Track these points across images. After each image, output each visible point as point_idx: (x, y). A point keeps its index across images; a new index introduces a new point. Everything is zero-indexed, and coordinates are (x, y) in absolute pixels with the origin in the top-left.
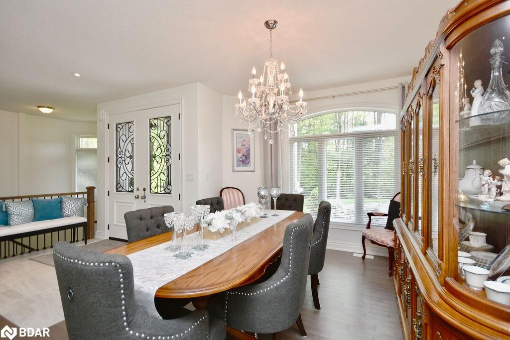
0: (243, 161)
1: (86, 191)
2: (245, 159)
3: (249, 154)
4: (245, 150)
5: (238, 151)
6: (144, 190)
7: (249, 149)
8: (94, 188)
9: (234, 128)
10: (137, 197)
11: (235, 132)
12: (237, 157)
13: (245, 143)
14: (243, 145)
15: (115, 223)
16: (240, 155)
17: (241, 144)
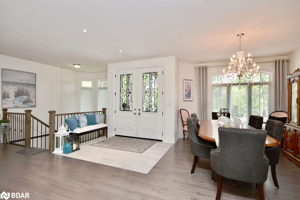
0: (188, 96)
1: (102, 110)
2: (189, 95)
3: (190, 92)
4: (189, 90)
5: (186, 91)
6: (139, 110)
7: (191, 90)
8: (106, 109)
9: (185, 79)
10: (135, 114)
11: (185, 81)
12: (185, 93)
13: (189, 86)
14: (188, 88)
15: (119, 127)
16: (187, 93)
17: (187, 87)
